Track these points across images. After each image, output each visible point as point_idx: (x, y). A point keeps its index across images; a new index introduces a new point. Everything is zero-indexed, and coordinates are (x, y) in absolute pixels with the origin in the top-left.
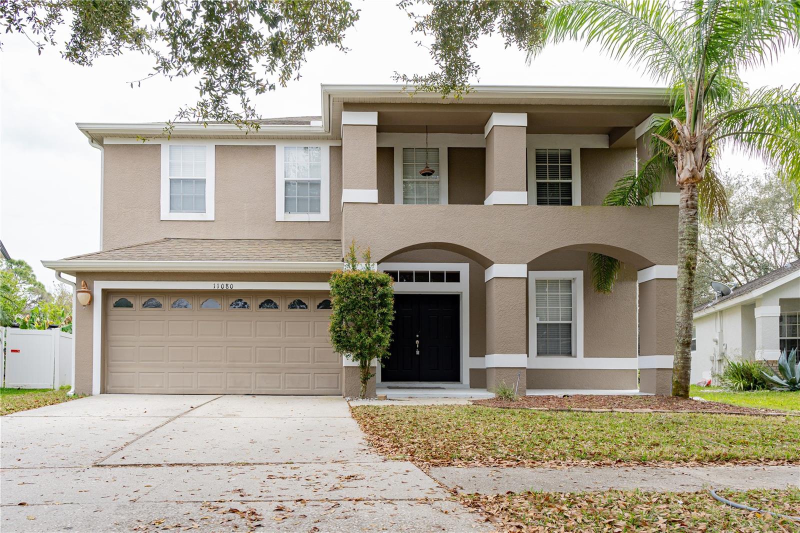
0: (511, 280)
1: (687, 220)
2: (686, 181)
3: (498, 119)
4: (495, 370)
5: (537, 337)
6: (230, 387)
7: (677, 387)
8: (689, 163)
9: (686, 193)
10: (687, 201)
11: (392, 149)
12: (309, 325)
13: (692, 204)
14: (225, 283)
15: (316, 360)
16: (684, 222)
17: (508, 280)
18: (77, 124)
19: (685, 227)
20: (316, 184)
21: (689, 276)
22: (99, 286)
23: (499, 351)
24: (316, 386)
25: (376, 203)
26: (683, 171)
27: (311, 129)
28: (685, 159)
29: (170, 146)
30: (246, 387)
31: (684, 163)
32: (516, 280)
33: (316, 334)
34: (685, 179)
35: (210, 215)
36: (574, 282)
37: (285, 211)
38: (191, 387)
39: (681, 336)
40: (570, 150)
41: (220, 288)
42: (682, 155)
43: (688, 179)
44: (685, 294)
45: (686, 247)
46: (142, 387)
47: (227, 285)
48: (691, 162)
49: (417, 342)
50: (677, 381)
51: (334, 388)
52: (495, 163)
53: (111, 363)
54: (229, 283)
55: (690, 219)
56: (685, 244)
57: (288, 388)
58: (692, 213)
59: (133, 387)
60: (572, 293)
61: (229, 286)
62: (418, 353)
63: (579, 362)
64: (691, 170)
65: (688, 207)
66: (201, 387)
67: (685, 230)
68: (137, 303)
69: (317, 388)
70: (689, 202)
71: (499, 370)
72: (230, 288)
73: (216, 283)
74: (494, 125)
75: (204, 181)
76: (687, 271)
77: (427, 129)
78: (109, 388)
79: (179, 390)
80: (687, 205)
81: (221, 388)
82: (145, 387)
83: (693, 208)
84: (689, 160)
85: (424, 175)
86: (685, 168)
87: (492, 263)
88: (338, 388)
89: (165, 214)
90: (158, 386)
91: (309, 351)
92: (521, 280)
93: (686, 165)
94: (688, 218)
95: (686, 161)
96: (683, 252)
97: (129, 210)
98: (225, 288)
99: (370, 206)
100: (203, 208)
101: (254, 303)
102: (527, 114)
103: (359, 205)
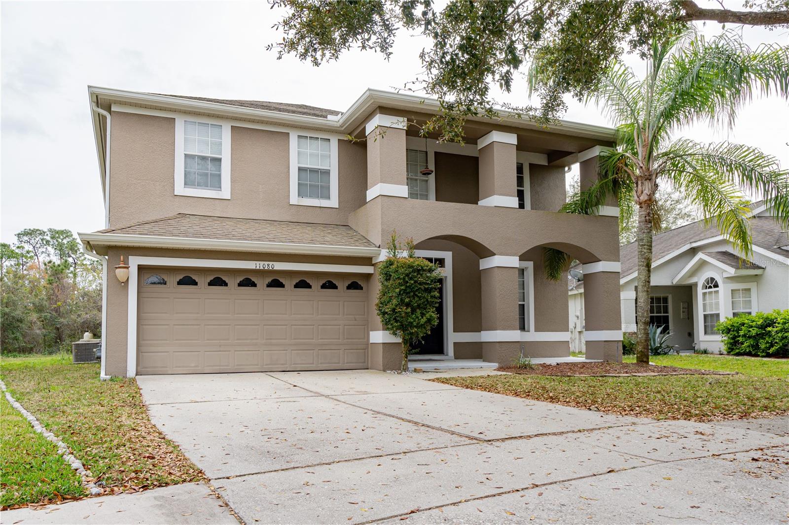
0: (508, 269)
1: (646, 231)
2: (644, 202)
3: (496, 136)
4: (498, 344)
6: (267, 365)
7: (642, 355)
8: (647, 189)
9: (644, 211)
10: (646, 217)
12: (339, 304)
13: (649, 219)
14: (266, 263)
15: (345, 337)
16: (644, 232)
19: (645, 236)
20: (327, 173)
21: (647, 272)
22: (135, 261)
23: (500, 328)
24: (345, 362)
25: (406, 198)
26: (643, 194)
27: (328, 122)
28: (644, 186)
29: (185, 121)
30: (282, 364)
31: (644, 188)
32: (511, 269)
33: (345, 313)
34: (644, 200)
35: (226, 192)
36: (526, 270)
37: (298, 196)
38: (228, 366)
39: (643, 317)
40: (522, 164)
41: (262, 268)
42: (642, 183)
43: (646, 201)
44: (645, 286)
45: (645, 251)
46: (176, 367)
47: (268, 265)
48: (648, 188)
50: (641, 351)
51: (362, 363)
52: (495, 172)
54: (271, 263)
55: (648, 230)
56: (645, 249)
57: (321, 363)
58: (649, 226)
59: (166, 367)
60: (525, 280)
61: (270, 266)
63: (533, 336)
64: (649, 194)
65: (646, 221)
66: (238, 365)
67: (645, 238)
68: (172, 279)
69: (347, 363)
70: (647, 218)
71: (500, 344)
72: (271, 268)
73: (258, 263)
74: (494, 140)
75: (220, 160)
76: (647, 269)
78: (145, 369)
79: (217, 369)
80: (646, 219)
81: (257, 365)
82: (179, 367)
83: (650, 222)
84: (647, 187)
85: (424, 174)
86: (644, 192)
87: (494, 254)
88: (365, 362)
89: (180, 189)
90: (193, 365)
91: (339, 329)
92: (514, 269)
93: (645, 190)
94: (647, 230)
95: (645, 188)
96: (643, 255)
97: (139, 182)
98: (266, 268)
99: (402, 200)
100: (218, 186)
101: (289, 283)
102: (516, 135)
103: (392, 198)
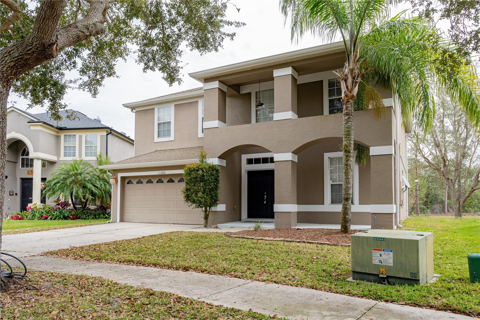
0: (283, 162)
3: (277, 73)
5: (332, 192)
6: (167, 220)
11: (250, 93)
17: (281, 162)
18: (123, 105)
19: (343, 127)
22: (120, 175)
25: (218, 127)
29: (158, 108)
30: (173, 220)
35: (172, 138)
37: (202, 132)
38: (153, 220)
41: (160, 174)
46: (136, 219)
47: (163, 172)
49: (265, 196)
53: (126, 209)
54: (164, 171)
56: (344, 137)
57: (189, 221)
59: (132, 219)
62: (265, 202)
64: (344, 92)
65: (344, 115)
66: (156, 220)
67: (343, 129)
68: (135, 181)
70: (345, 112)
72: (164, 174)
73: (159, 171)
75: (170, 122)
77: (260, 81)
78: (125, 220)
79: (148, 221)
81: (164, 220)
89: (156, 139)
90: (141, 219)
92: (288, 162)
93: (343, 89)
98: (162, 174)
99: (215, 129)
100: (169, 135)
101: (176, 180)
102: (291, 67)
103: (210, 129)
